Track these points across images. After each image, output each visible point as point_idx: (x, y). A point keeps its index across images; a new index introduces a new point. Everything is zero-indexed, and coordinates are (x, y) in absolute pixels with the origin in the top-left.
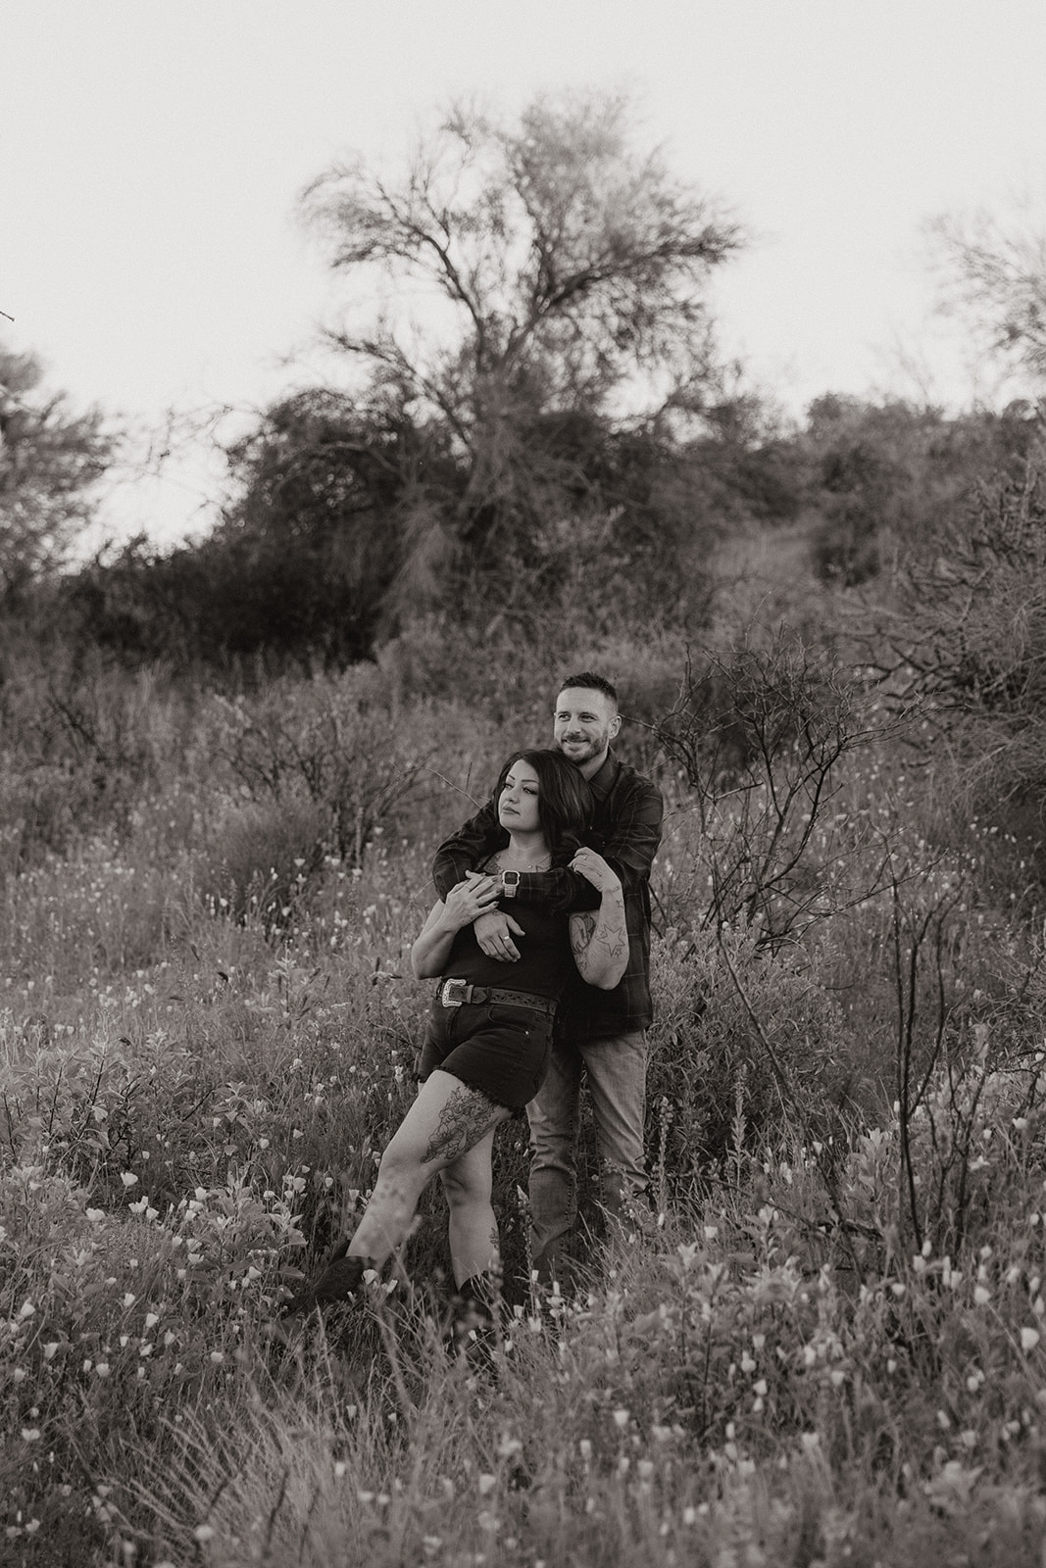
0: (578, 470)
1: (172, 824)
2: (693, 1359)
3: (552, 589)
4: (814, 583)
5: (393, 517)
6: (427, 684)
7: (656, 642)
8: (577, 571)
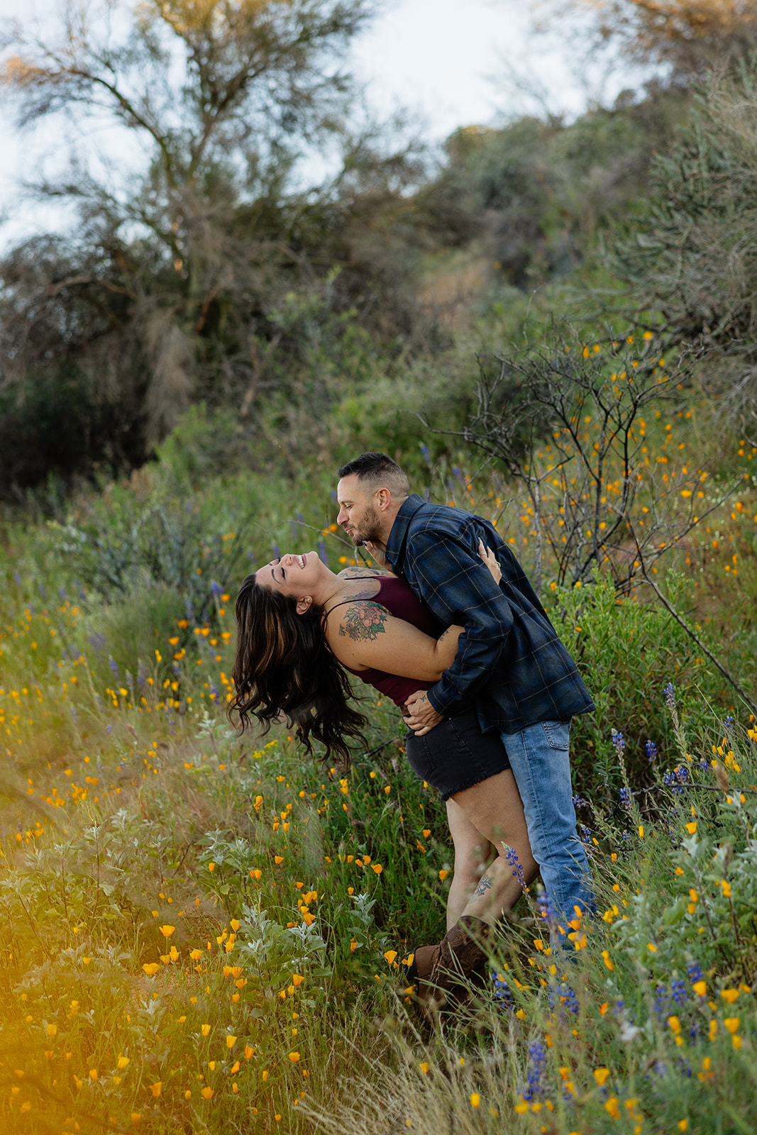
0: (283, 246)
1: (34, 645)
2: (722, 931)
3: (298, 356)
4: (511, 291)
5: (134, 331)
6: (210, 466)
7: (408, 374)
8: (314, 332)
